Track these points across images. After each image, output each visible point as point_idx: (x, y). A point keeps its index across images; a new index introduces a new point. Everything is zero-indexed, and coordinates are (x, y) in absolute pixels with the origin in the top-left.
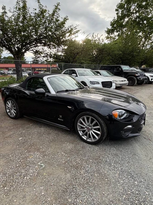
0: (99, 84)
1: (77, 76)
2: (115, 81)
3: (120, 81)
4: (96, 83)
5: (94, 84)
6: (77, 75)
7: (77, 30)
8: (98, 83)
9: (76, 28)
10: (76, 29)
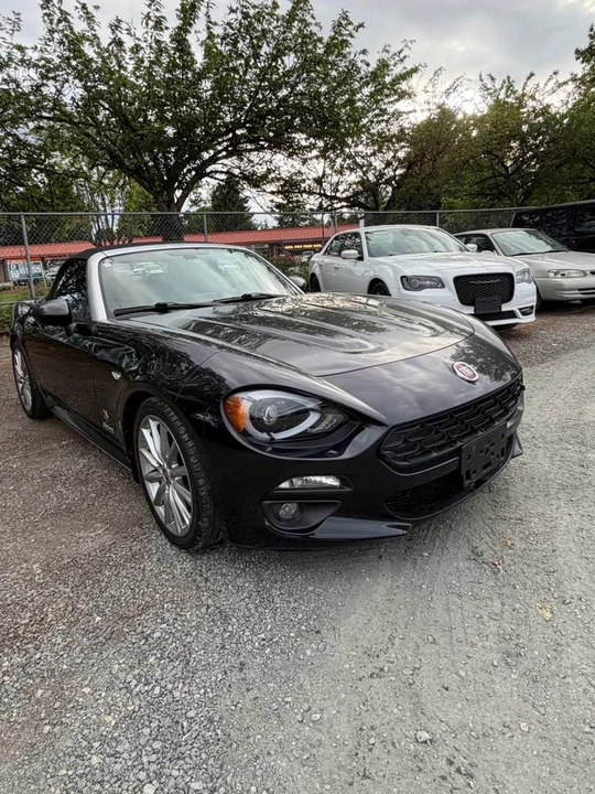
0: (443, 286)
1: (361, 258)
2: (556, 274)
3: (586, 275)
4: (428, 283)
5: (421, 288)
6: (361, 252)
7: (409, 65)
8: (438, 283)
9: (402, 55)
10: (402, 60)
